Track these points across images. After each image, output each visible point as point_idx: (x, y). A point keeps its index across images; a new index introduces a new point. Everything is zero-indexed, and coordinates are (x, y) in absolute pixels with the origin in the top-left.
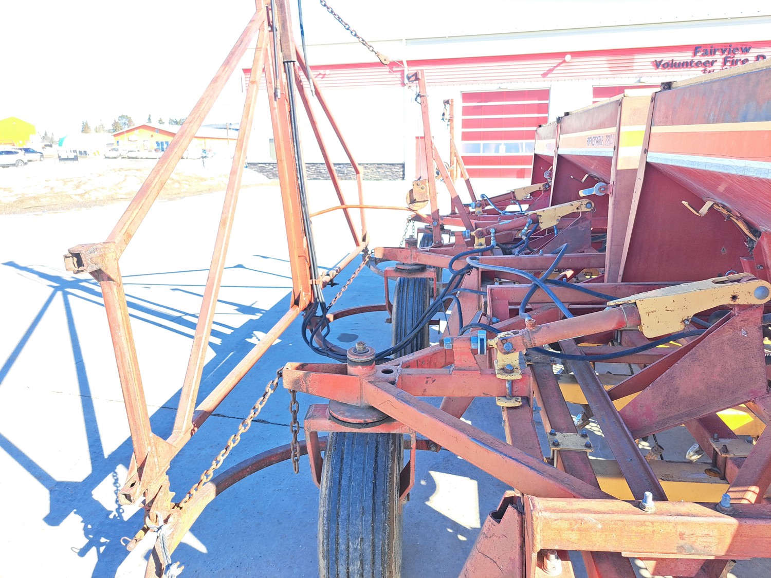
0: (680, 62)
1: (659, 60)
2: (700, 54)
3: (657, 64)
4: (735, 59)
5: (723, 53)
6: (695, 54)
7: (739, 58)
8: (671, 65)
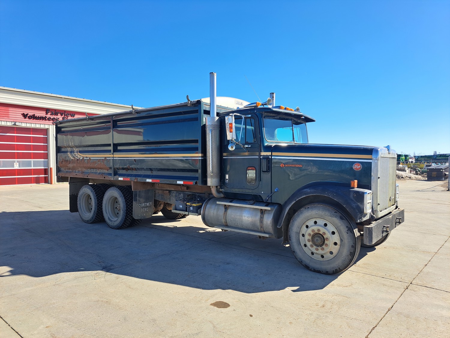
2: (50, 114)
3: (25, 116)
5: (62, 115)
6: (47, 114)
8: (33, 117)
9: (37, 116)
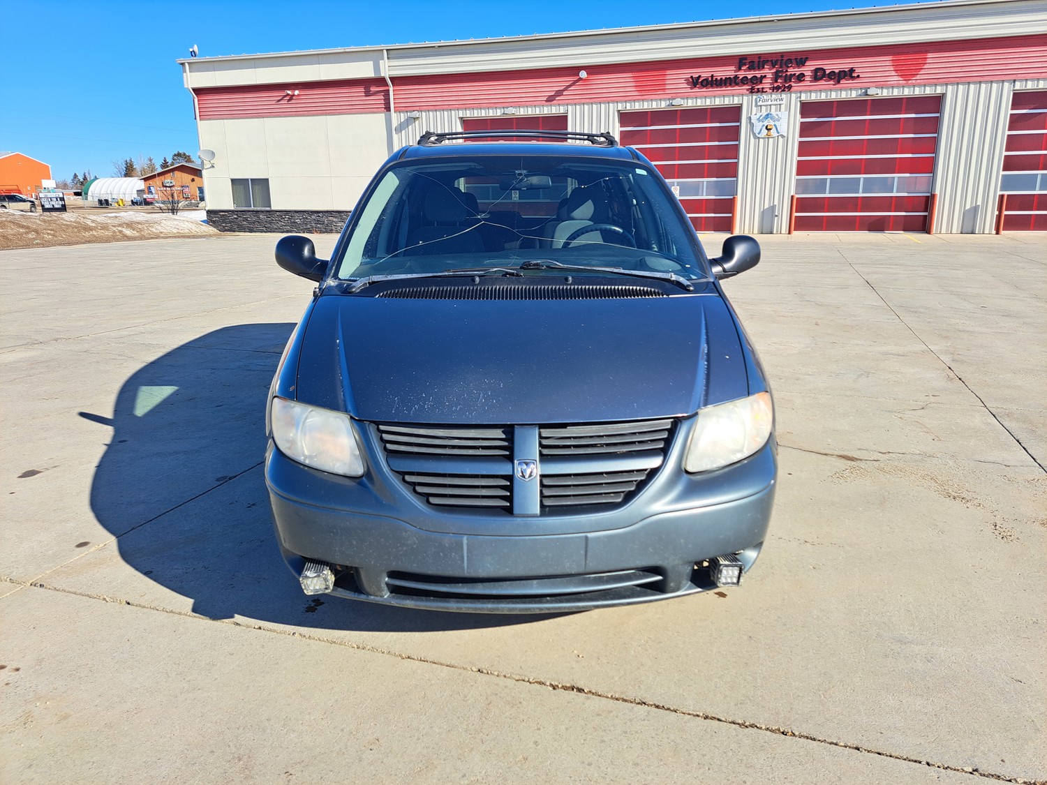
0: (721, 79)
1: (695, 76)
2: (744, 68)
3: (695, 82)
4: (789, 74)
5: (773, 66)
6: (740, 69)
7: (793, 73)
8: (712, 82)
9: (719, 78)
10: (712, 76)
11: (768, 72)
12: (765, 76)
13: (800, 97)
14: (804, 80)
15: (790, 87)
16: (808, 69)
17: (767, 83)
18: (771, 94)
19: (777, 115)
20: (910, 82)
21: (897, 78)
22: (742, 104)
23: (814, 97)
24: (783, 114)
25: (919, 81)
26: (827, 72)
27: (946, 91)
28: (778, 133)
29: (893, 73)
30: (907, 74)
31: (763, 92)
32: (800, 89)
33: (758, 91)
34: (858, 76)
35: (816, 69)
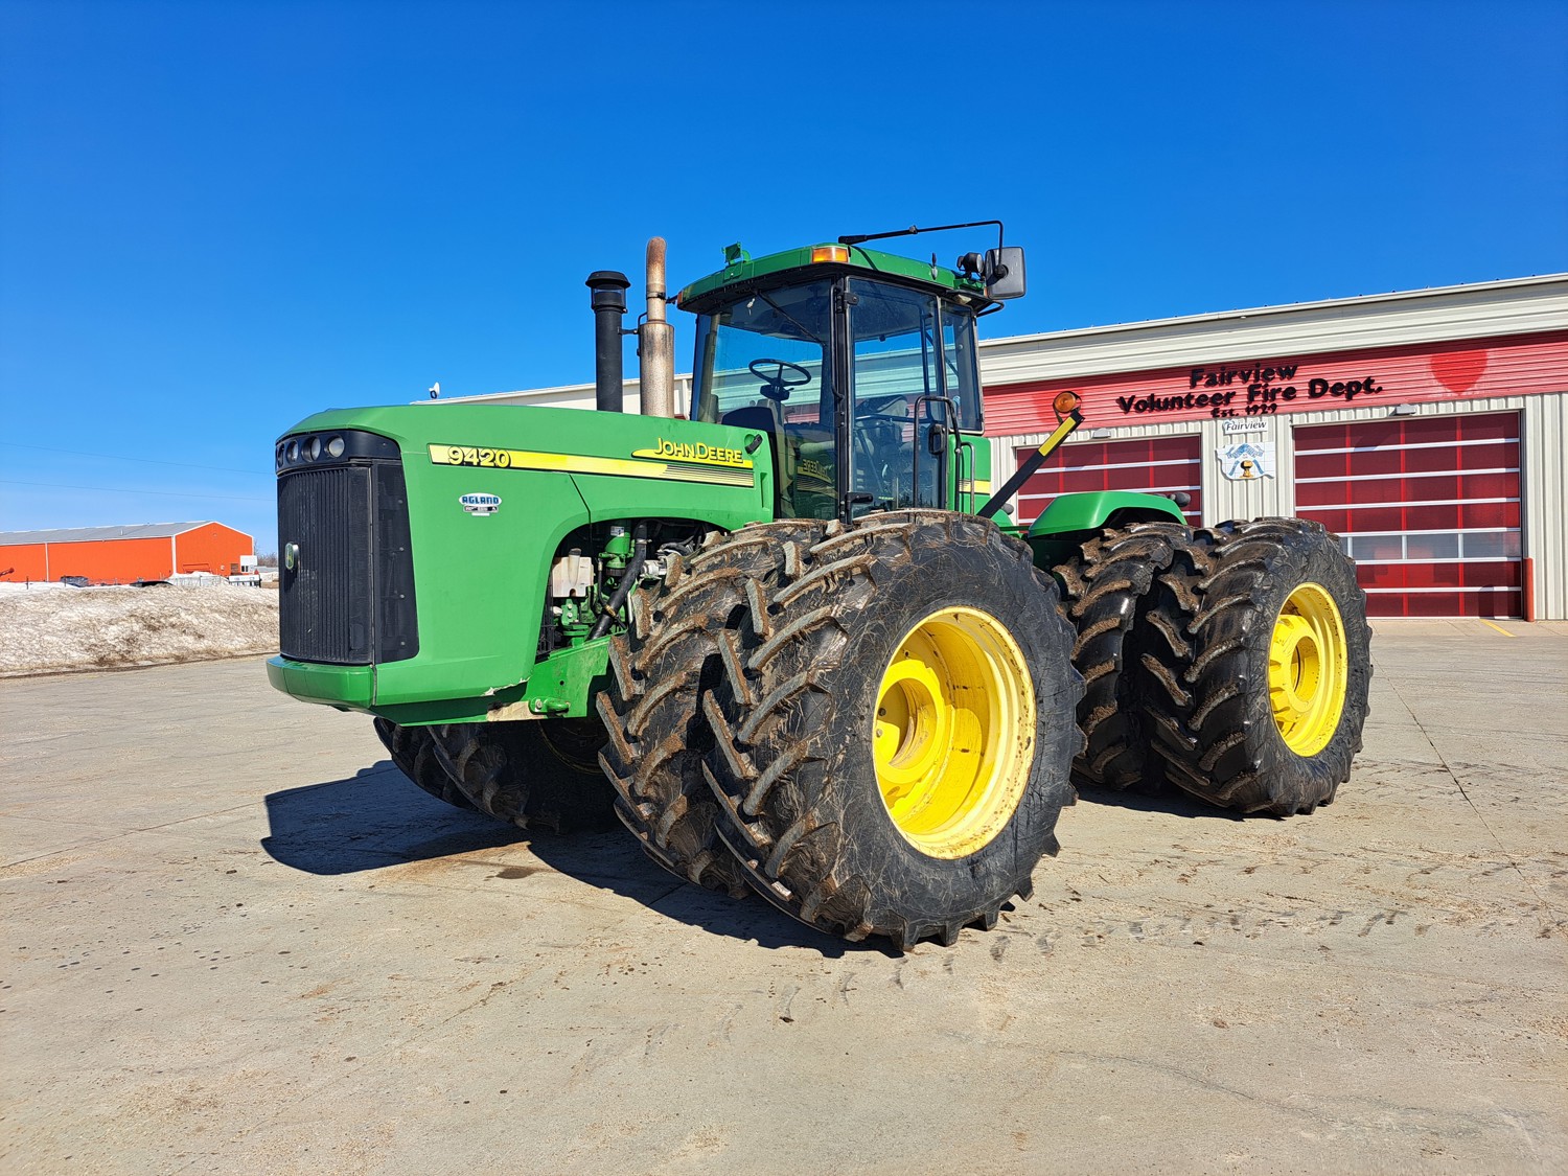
0: (1167, 399)
1: (1127, 397)
2: (1203, 382)
3: (1125, 405)
4: (1270, 389)
5: (1245, 379)
6: (1193, 385)
7: (1277, 387)
8: (1152, 404)
9: (1162, 398)
10: (1153, 395)
11: (1239, 387)
12: (1234, 394)
13: (1291, 421)
14: (1295, 397)
15: (1274, 407)
16: (1301, 381)
17: (1239, 403)
18: (1245, 417)
19: (1258, 447)
20: (1464, 394)
21: (1442, 389)
22: (1201, 434)
23: (1314, 419)
24: (1268, 446)
25: (1478, 392)
26: (1330, 386)
27: (1525, 405)
28: (1262, 472)
29: (1435, 383)
30: (1459, 384)
31: (1232, 415)
32: (1290, 409)
33: (1224, 415)
34: (1380, 389)
35: (1312, 380)
